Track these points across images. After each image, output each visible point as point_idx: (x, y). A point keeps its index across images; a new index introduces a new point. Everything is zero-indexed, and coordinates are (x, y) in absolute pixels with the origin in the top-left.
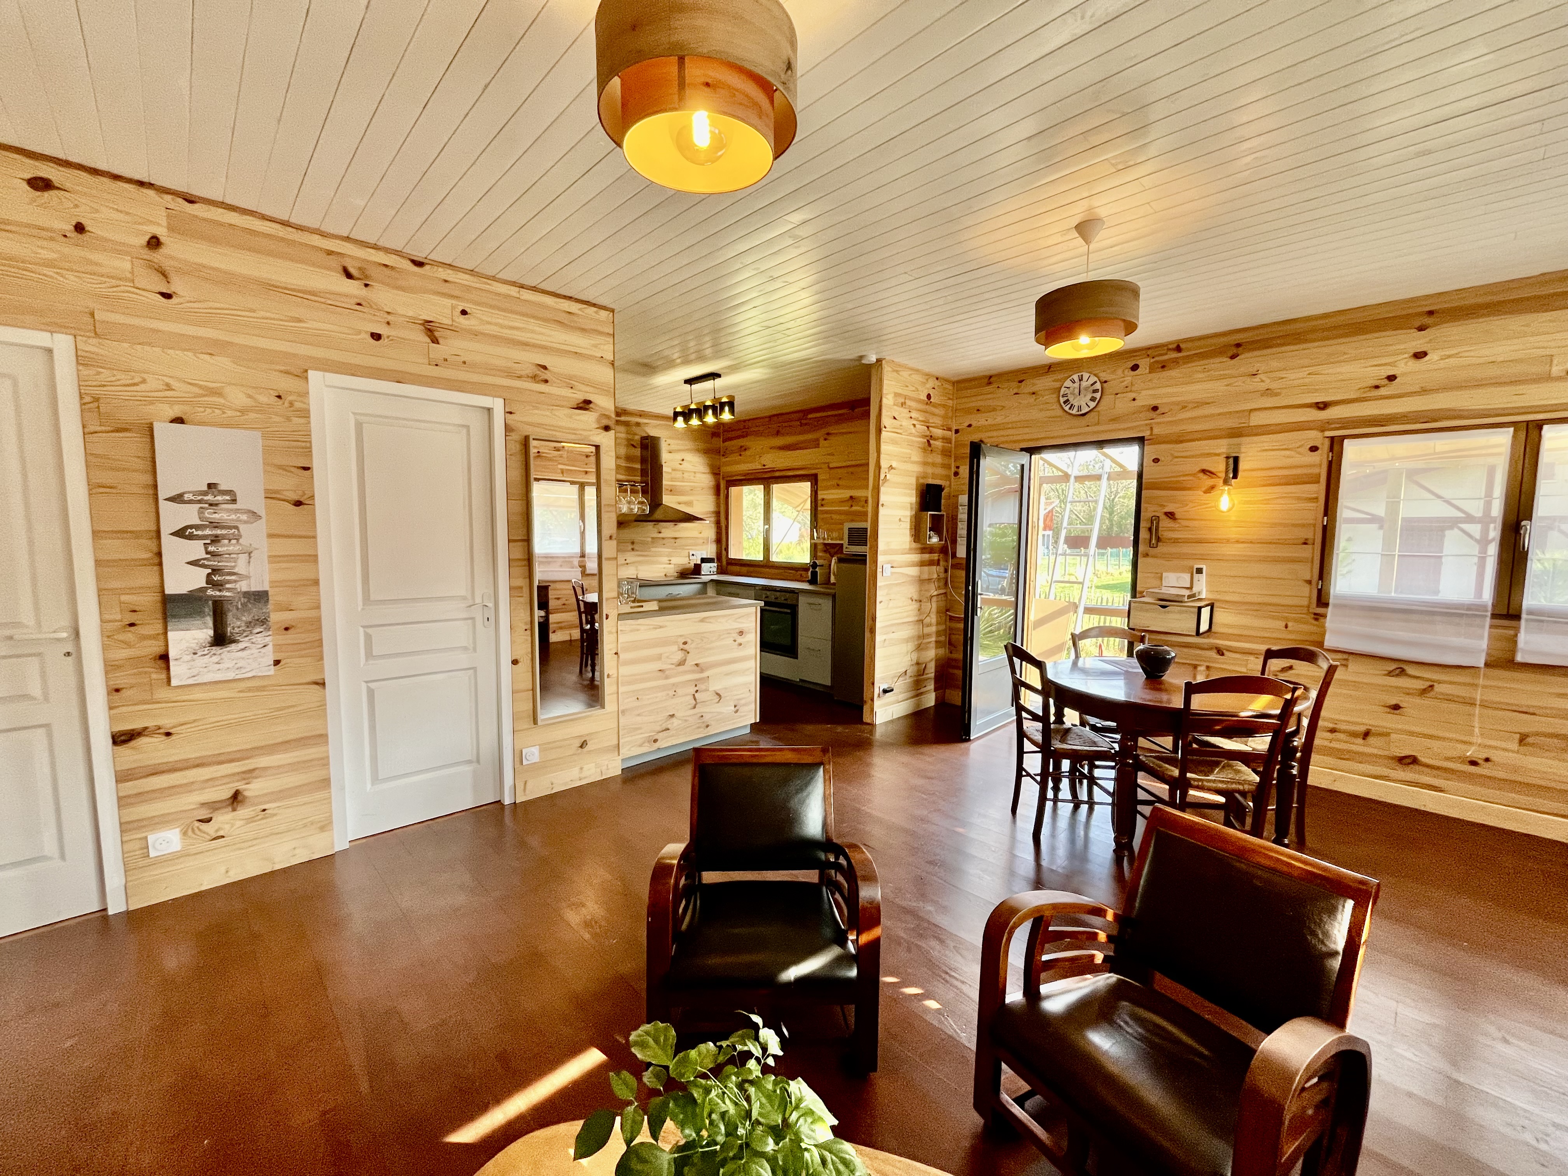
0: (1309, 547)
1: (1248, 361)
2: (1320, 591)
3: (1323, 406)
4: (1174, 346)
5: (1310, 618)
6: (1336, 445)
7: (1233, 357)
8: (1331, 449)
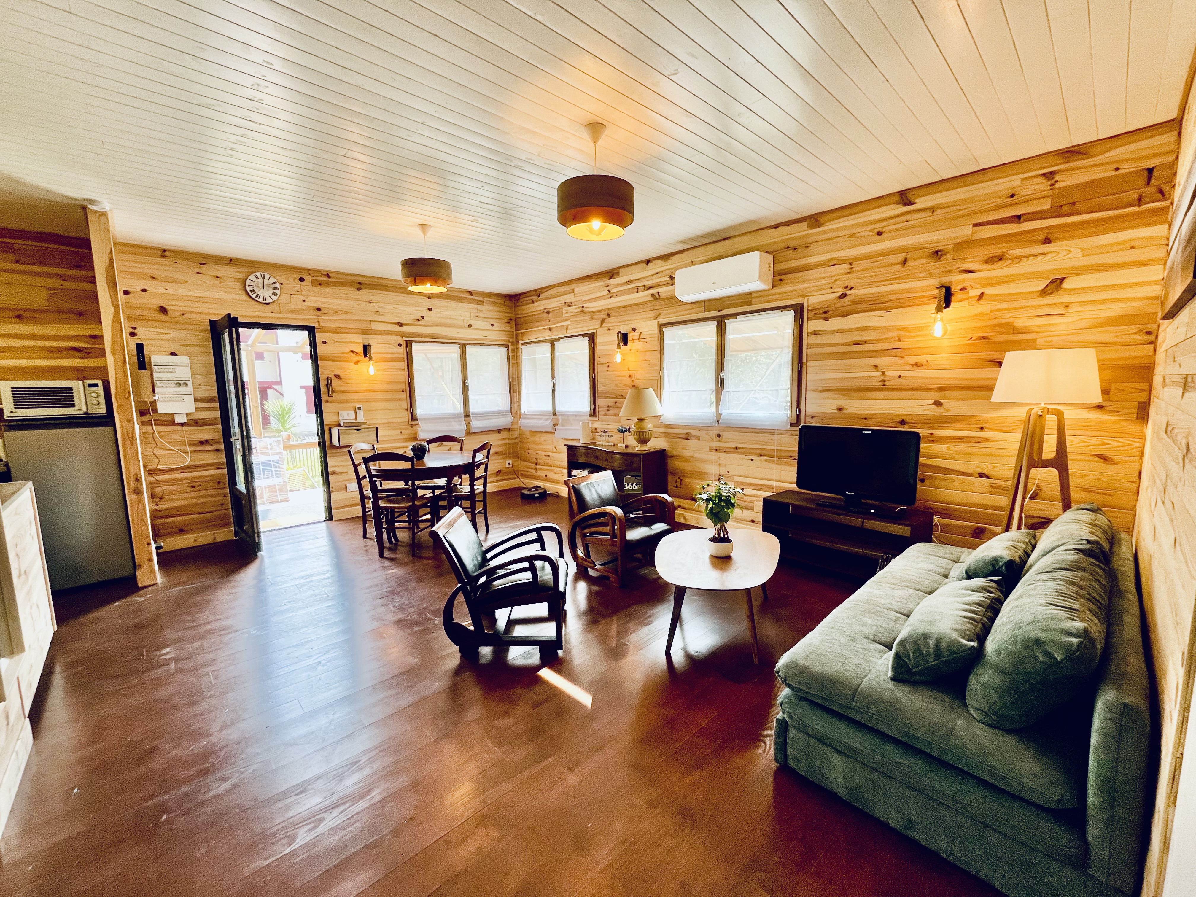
0: (404, 393)
1: (365, 294)
2: (412, 413)
3: (401, 325)
4: (325, 273)
5: (409, 427)
6: (409, 344)
7: (359, 289)
8: (407, 346)
